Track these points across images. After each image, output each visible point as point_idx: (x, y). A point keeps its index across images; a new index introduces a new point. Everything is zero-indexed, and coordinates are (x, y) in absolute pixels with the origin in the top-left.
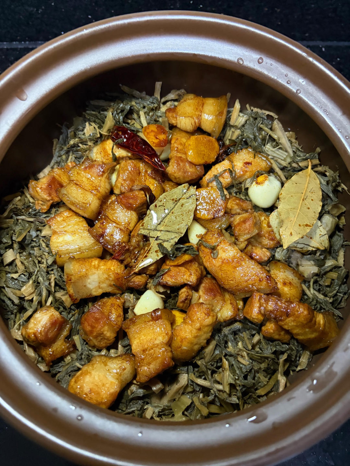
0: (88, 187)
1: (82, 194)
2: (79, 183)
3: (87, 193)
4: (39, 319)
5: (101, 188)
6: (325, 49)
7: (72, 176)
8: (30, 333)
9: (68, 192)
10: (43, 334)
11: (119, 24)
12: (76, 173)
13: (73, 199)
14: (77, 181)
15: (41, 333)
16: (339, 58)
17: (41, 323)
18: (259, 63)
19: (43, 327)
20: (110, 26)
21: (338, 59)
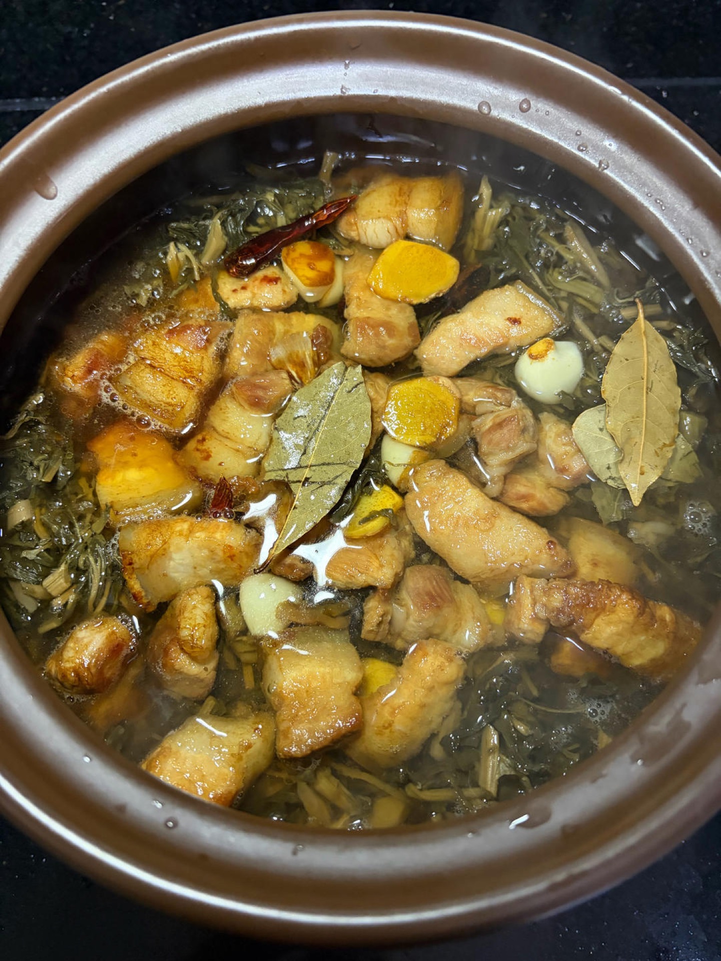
0: (176, 372)
1: (164, 386)
2: (156, 365)
3: (175, 383)
4: (86, 641)
5: (204, 373)
6: (668, 94)
7: (141, 350)
8: (67, 669)
9: (133, 381)
10: (93, 670)
11: (236, 41)
12: (150, 342)
13: (145, 396)
14: (153, 359)
15: (88, 669)
16: (697, 110)
17: (90, 648)
18: (523, 110)
19: (93, 657)
20: (219, 45)
21: (696, 113)
